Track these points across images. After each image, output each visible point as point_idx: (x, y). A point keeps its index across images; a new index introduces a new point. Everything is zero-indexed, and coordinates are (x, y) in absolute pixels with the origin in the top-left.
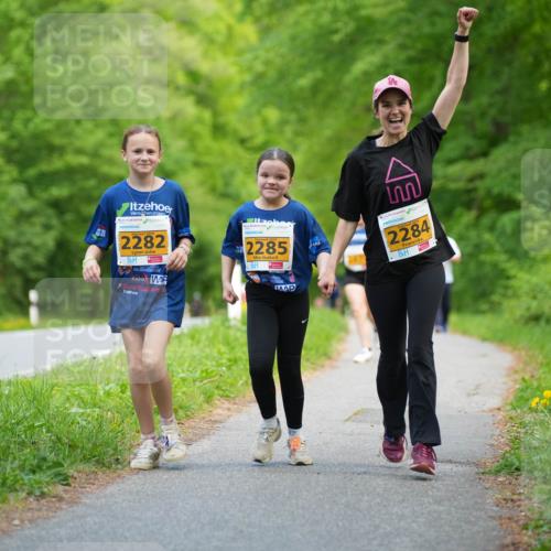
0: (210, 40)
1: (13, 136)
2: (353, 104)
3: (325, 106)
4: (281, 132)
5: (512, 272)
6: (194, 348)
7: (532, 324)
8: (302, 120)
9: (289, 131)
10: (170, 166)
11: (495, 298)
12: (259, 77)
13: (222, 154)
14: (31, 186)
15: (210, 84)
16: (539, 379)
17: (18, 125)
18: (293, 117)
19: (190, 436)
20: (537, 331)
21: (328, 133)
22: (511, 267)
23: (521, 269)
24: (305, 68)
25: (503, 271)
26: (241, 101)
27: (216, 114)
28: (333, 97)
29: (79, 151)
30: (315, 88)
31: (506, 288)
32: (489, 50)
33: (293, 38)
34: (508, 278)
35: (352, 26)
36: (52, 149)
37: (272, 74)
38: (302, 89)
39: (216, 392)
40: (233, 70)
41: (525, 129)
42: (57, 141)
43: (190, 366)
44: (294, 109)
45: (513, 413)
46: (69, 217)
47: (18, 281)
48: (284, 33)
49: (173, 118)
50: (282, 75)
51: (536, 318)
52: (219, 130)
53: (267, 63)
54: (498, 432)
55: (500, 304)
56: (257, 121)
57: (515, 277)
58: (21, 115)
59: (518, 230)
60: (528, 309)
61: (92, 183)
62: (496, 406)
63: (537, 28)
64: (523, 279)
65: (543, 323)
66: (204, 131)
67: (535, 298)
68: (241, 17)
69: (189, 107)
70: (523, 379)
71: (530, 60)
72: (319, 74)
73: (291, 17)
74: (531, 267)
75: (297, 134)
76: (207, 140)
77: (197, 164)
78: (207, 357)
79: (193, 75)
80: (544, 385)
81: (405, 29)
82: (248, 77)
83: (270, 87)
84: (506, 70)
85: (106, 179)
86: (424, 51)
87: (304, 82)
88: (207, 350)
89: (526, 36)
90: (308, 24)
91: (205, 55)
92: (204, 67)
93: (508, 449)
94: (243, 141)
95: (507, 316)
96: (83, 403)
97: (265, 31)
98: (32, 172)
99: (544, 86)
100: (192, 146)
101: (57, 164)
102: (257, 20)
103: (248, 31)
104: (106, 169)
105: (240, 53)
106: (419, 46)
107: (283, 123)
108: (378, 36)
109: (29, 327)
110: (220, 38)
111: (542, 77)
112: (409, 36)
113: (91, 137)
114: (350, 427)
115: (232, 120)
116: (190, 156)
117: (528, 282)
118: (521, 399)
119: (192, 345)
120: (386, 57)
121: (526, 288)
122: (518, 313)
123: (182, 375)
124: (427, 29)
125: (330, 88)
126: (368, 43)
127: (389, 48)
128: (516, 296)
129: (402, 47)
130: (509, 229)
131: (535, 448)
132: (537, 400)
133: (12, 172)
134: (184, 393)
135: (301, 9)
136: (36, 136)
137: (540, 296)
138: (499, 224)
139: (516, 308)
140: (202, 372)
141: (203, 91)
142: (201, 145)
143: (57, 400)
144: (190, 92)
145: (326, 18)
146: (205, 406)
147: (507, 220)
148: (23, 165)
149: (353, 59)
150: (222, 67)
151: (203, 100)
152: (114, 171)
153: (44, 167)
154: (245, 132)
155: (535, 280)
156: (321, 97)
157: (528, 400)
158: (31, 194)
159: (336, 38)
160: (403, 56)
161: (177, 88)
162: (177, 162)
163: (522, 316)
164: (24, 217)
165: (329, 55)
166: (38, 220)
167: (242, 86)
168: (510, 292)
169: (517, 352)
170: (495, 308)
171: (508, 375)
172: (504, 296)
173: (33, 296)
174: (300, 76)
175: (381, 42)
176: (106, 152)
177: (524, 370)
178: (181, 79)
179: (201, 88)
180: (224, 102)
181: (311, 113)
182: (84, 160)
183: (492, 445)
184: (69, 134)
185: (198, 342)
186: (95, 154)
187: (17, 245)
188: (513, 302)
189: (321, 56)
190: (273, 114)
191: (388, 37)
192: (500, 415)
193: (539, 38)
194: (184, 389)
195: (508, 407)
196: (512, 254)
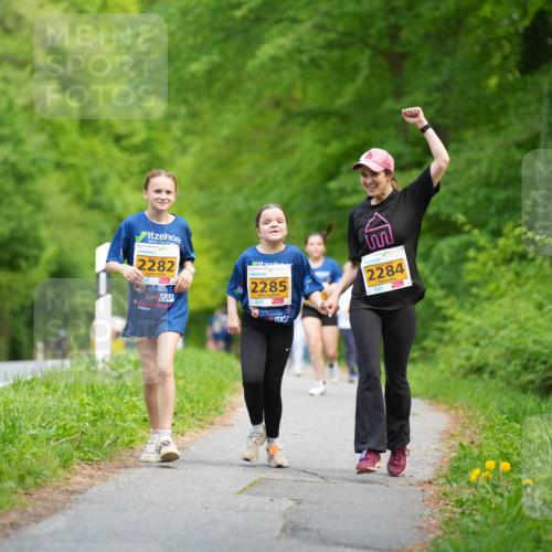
2: (258, 98)
3: (223, 98)
4: (168, 129)
5: (450, 312)
6: (50, 397)
7: (473, 377)
8: (194, 115)
9: (176, 128)
10: (24, 167)
11: (427, 343)
13: (93, 154)
16: (480, 446)
18: (183, 110)
19: (40, 510)
20: (480, 385)
21: (225, 131)
22: (449, 306)
23: (461, 307)
24: (199, 50)
25: (439, 309)
28: (232, 87)
31: (443, 330)
32: (427, 36)
34: (445, 318)
38: (193, 76)
39: (76, 454)
41: (469, 134)
43: (43, 420)
44: (186, 101)
45: (447, 488)
48: (174, 6)
49: (29, 107)
51: (478, 370)
52: (88, 124)
54: (427, 512)
55: (434, 350)
57: (452, 318)
59: (460, 258)
60: (468, 358)
62: (427, 479)
63: (486, 10)
64: (463, 320)
65: (486, 376)
67: (477, 345)
70: (461, 445)
71: (477, 49)
72: (216, 58)
74: (474, 305)
75: (187, 132)
76: (73, 136)
77: (59, 166)
78: (65, 410)
80: (486, 454)
81: (324, 6)
84: (447, 60)
86: (346, 34)
87: (197, 67)
88: (66, 401)
89: (473, 20)
93: (440, 533)
94: (118, 139)
95: (442, 366)
99: (493, 82)
100: (54, 143)
106: (340, 28)
107: (171, 116)
108: (291, 13)
111: (492, 71)
112: (328, 14)
114: (245, 500)
116: (51, 156)
117: (469, 324)
118: (457, 471)
119: (46, 394)
120: (300, 39)
121: (466, 331)
122: (456, 363)
123: (33, 432)
124: (352, 7)
125: (231, 75)
126: (279, 21)
127: (305, 28)
128: (454, 341)
129: (321, 28)
130: (447, 259)
131: (474, 533)
132: (477, 471)
134: (33, 454)
137: (482, 343)
138: (435, 252)
139: (453, 356)
140: (58, 428)
142: (64, 142)
146: (61, 471)
147: (445, 246)
149: (259, 41)
154: (122, 128)
155: (477, 322)
156: (217, 88)
157: (465, 472)
159: (238, 13)
160: (321, 39)
162: (34, 162)
163: (461, 367)
168: (447, 337)
169: (453, 412)
170: (428, 356)
171: (442, 440)
172: (440, 341)
175: (294, 21)
177: (462, 434)
181: (204, 106)
183: (420, 528)
185: (56, 390)
188: (451, 349)
189: (220, 36)
191: (302, 16)
192: (431, 491)
193: (488, 23)
194: (35, 450)
195: (442, 481)
196: (450, 289)
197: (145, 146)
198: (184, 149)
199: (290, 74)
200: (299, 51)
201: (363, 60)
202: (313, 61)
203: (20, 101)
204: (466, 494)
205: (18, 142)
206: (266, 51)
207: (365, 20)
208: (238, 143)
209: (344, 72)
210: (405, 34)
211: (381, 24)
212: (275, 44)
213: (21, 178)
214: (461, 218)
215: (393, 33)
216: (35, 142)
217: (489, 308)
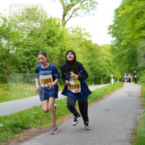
0: (108, 57)
1: (90, 67)
2: (123, 62)
8: (118, 64)
9: (117, 65)
10: (105, 69)
11: (139, 80)
12: (113, 60)
13: (110, 68)
14: (92, 72)
15: (109, 61)
16: (144, 88)
17: (90, 66)
22: (140, 77)
24: (118, 59)
26: (112, 62)
27: (109, 64)
28: (121, 61)
29: (96, 68)
30: (119, 60)
33: (117, 56)
35: (122, 54)
36: (94, 68)
37: (115, 59)
40: (111, 60)
42: (94, 67)
43: (109, 89)
46: (96, 75)
47: (91, 81)
48: (115, 56)
49: (105, 65)
50: (116, 59)
51: (143, 82)
52: (110, 65)
53: (114, 58)
54: (140, 93)
56: (114, 64)
58: (91, 65)
59: (141, 73)
61: (98, 71)
62: (139, 91)
64: (141, 78)
66: (108, 66)
68: (111, 54)
69: (107, 63)
72: (119, 59)
73: (116, 54)
76: (109, 66)
77: (108, 69)
79: (107, 60)
81: (127, 54)
82: (112, 60)
83: (114, 61)
85: (99, 71)
87: (118, 60)
90: (118, 54)
91: (108, 58)
92: (108, 59)
94: (112, 66)
96: (98, 93)
97: (114, 55)
98: (92, 71)
100: (107, 67)
101: (94, 70)
102: (113, 55)
103: (112, 56)
104: (99, 70)
105: (111, 58)
106: (129, 56)
107: (116, 64)
109: (93, 85)
110: (109, 57)
113: (98, 67)
114: (125, 94)
115: (111, 64)
116: (107, 68)
118: (142, 90)
124: (130, 54)
127: (126, 56)
129: (127, 56)
131: (144, 95)
132: (144, 90)
133: (90, 71)
134: (108, 91)
135: (117, 53)
136: (92, 67)
139: (141, 81)
141: (108, 62)
143: (96, 93)
144: (107, 62)
145: (120, 54)
146: (110, 92)
147: (139, 72)
148: (91, 70)
150: (110, 59)
151: (108, 63)
152: (100, 70)
153: (93, 70)
154: (112, 65)
158: (92, 73)
160: (128, 57)
161: (105, 62)
162: (106, 69)
164: (92, 75)
165: (120, 57)
166: (93, 75)
167: (112, 61)
169: (141, 85)
170: (139, 81)
171: (141, 88)
173: (93, 83)
174: (117, 59)
175: (125, 56)
176: (99, 68)
178: (106, 61)
179: (108, 61)
180: (110, 62)
181: (119, 63)
182: (97, 69)
183: (139, 95)
184: (95, 67)
185: (109, 86)
186: (98, 68)
187: (91, 78)
190: (115, 63)
196: (140, 75)
197: (115, 66)
198: (117, 66)
199: (125, 60)
200: (126, 58)
201: (131, 58)
202: (127, 59)
203: (105, 64)
204: (143, 92)
205: (105, 67)
206: (123, 58)
207: (131, 55)
208: (122, 66)
209: (130, 59)
210: (134, 56)
211: (132, 55)
212: (124, 58)
213: (105, 70)
214: (140, 70)
215: (133, 56)
216: (106, 67)
217: (144, 77)
